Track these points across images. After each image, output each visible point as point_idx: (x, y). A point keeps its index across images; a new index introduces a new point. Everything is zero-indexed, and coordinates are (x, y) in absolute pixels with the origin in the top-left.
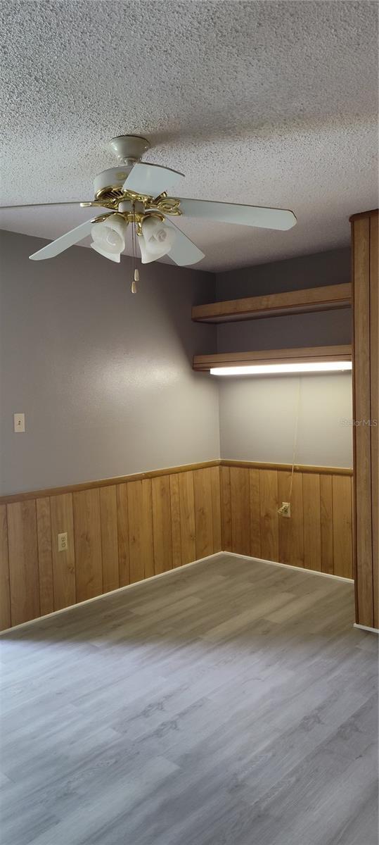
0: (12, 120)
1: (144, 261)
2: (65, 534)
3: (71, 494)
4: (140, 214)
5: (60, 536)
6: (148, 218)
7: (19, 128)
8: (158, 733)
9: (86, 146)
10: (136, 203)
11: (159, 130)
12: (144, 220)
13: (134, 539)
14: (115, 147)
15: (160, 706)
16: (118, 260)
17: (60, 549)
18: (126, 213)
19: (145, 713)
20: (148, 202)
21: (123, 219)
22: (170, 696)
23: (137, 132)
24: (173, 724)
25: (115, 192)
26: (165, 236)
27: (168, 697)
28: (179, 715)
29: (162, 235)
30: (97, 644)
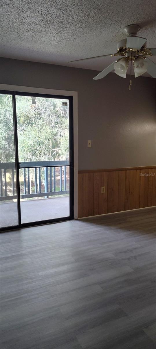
0: (87, 25)
1: (136, 77)
2: (104, 187)
3: (107, 172)
4: (134, 57)
5: (102, 187)
6: (137, 58)
7: (89, 28)
8: (129, 259)
9: (115, 31)
10: (133, 53)
11: (144, 20)
12: (135, 59)
13: (132, 193)
14: (126, 30)
15: (131, 251)
16: (125, 77)
17: (102, 192)
18: (128, 57)
19: (125, 252)
20: (138, 51)
21: (127, 60)
22: (136, 249)
23: (134, 23)
24: (135, 258)
25: (124, 49)
26: (143, 65)
27: (135, 249)
28: (138, 255)
29: (142, 65)
30: (113, 228)
